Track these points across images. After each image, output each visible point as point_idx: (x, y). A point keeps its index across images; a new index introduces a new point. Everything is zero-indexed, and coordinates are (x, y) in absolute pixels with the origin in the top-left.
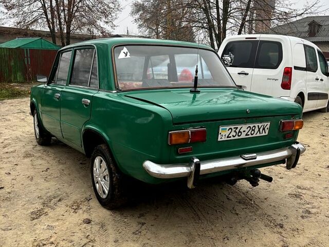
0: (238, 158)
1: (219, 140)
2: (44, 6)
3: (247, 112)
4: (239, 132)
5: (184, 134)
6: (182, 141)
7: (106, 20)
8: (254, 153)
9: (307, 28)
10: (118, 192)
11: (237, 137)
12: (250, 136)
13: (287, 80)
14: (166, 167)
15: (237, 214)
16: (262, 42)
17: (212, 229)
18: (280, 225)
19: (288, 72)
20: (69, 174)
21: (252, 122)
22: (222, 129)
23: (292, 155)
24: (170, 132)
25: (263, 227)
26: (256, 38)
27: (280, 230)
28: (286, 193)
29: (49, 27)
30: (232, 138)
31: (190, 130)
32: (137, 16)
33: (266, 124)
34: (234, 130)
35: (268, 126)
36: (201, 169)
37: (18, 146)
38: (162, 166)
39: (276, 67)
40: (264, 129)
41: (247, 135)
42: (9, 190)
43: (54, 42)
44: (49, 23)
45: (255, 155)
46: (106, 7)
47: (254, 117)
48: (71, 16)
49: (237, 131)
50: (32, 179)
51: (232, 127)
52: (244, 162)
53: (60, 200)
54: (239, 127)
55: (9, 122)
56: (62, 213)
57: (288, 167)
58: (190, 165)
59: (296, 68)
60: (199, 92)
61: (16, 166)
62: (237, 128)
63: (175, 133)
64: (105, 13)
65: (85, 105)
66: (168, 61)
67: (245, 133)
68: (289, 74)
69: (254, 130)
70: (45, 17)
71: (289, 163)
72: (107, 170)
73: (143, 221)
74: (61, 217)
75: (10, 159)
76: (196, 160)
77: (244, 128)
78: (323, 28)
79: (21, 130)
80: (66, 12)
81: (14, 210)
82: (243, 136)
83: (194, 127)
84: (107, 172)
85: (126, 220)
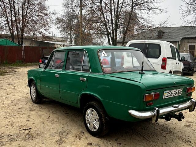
0: (171, 107)
1: (164, 98)
2: (7, 20)
3: (174, 84)
4: (171, 94)
5: (151, 95)
6: (150, 99)
7: (45, 29)
8: (178, 104)
9: (157, 34)
10: (105, 127)
11: (170, 97)
12: (175, 96)
13: (164, 64)
14: (141, 113)
15: (165, 137)
16: (150, 44)
17: (157, 145)
18: (189, 141)
19: (164, 60)
20: (63, 119)
21: (176, 89)
22: (165, 93)
23: (192, 105)
24: (145, 95)
25: (181, 143)
26: (146, 42)
27: (190, 144)
28: (183, 125)
29: (10, 32)
30: (168, 97)
31: (153, 93)
32: (59, 26)
33: (181, 89)
34: (169, 93)
35: (182, 91)
36: (160, 113)
37: (23, 104)
38: (139, 112)
39: (158, 57)
40: (180, 92)
41: (174, 95)
42: (35, 130)
43: (13, 41)
44: (10, 30)
45: (178, 105)
46: (45, 21)
47: (177, 86)
48: (24, 26)
49: (170, 93)
50: (44, 123)
51: (169, 91)
52: (174, 109)
53: (67, 134)
54: (171, 91)
55: (7, 91)
56: (73, 140)
57: (190, 111)
58: (153, 111)
59: (168, 58)
60: (144, 74)
61: (29, 116)
62: (170, 92)
63: (147, 95)
64: (44, 25)
65: (82, 81)
66: (111, 56)
67: (173, 94)
68: (165, 61)
69: (176, 93)
70: (8, 26)
71: (190, 109)
72: (97, 116)
73: (119, 143)
74: (73, 143)
75: (23, 112)
76: (157, 109)
77: (173, 92)
78: (165, 33)
79: (17, 95)
80: (21, 23)
81: (46, 140)
82: (172, 96)
83: (154, 92)
84: (97, 117)
85: (110, 143)
